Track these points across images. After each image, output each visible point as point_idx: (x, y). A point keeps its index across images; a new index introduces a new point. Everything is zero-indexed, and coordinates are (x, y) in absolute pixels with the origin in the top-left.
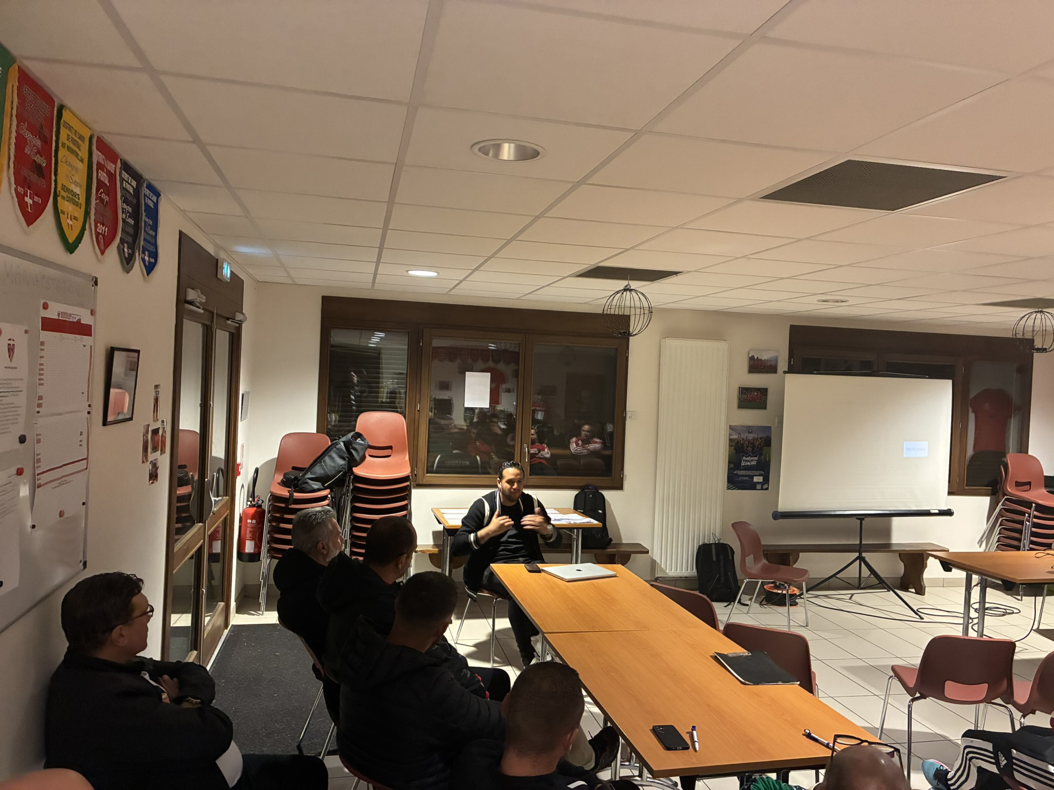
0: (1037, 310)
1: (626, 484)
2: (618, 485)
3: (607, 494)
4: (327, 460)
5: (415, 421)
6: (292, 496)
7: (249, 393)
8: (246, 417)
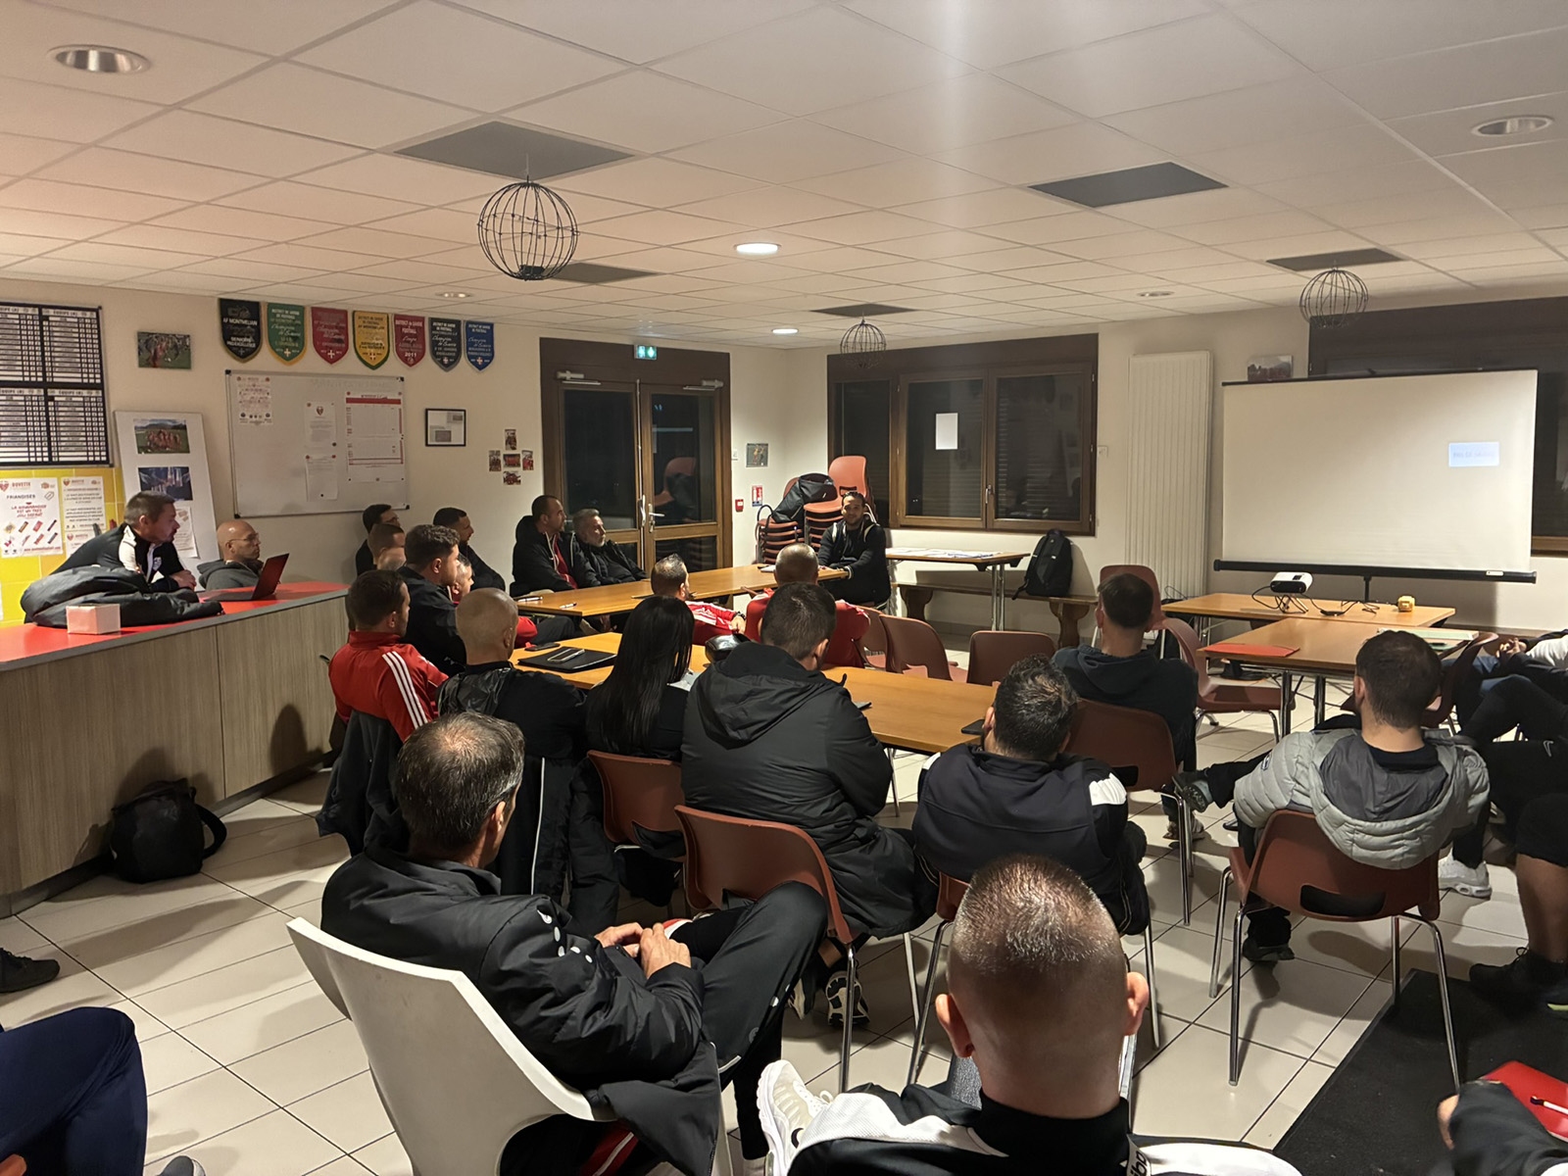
0: (1330, 270)
1: (1099, 530)
2: (1090, 532)
3: (1077, 541)
4: (789, 497)
5: (896, 465)
6: (767, 526)
7: (767, 445)
8: (766, 464)
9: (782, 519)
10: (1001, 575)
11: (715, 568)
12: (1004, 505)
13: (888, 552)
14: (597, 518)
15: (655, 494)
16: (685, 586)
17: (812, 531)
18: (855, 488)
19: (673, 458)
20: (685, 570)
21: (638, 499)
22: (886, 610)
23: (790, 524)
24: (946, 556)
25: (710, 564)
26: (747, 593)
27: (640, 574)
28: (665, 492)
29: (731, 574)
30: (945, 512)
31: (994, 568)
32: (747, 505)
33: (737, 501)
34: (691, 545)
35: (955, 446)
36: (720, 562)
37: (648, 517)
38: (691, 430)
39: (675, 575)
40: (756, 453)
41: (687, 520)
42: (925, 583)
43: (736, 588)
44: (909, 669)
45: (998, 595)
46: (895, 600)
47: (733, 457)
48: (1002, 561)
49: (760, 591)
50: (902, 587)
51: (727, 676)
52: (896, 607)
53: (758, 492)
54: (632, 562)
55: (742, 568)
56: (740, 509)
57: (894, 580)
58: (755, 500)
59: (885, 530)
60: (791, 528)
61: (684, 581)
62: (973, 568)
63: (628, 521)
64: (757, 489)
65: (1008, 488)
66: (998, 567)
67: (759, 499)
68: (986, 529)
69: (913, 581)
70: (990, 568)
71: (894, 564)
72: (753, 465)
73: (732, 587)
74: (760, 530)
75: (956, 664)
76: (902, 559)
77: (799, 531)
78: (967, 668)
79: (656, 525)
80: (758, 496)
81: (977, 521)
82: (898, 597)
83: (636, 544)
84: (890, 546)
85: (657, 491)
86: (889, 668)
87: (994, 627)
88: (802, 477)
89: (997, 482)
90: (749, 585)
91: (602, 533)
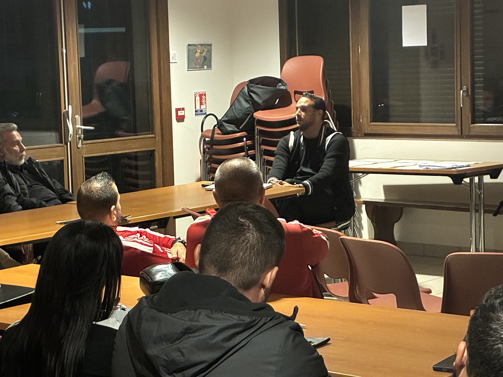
4: (237, 103)
5: (358, 65)
6: (212, 137)
7: (211, 45)
8: (209, 67)
9: (230, 129)
10: (480, 189)
11: (153, 186)
12: (482, 108)
13: (352, 164)
14: (15, 133)
15: (83, 105)
16: (116, 209)
17: (265, 143)
18: (312, 92)
19: (104, 62)
20: (117, 190)
21: (63, 111)
22: (350, 231)
23: (238, 135)
24: (417, 168)
25: (148, 182)
26: (189, 215)
27: (66, 196)
28: (95, 102)
29: (172, 193)
30: (415, 117)
31: (471, 181)
32: (189, 114)
33: (177, 110)
34: (126, 161)
35: (424, 42)
36: (159, 180)
37: (76, 131)
38: (123, 30)
39: (104, 196)
40: (197, 55)
41: (120, 133)
42: (395, 199)
43: (178, 209)
44: (375, 297)
45: (477, 211)
46: (360, 220)
47: (171, 61)
48: (480, 172)
49: (203, 213)
50: (368, 204)
51: (160, 312)
52: (361, 227)
53: (201, 99)
54: (57, 183)
55: (185, 186)
56: (181, 119)
57: (359, 196)
58: (198, 108)
59: (349, 139)
60: (240, 140)
61: (115, 204)
62: (448, 180)
63: (52, 136)
64: (201, 96)
65: (484, 89)
66: (476, 179)
67: (203, 107)
68: (462, 136)
69: (380, 197)
70: (467, 180)
71: (359, 178)
72: (195, 68)
73: (173, 208)
74: (205, 143)
75: (429, 292)
76: (366, 172)
77: (249, 142)
78: (441, 296)
79: (85, 139)
80: (201, 104)
81: (451, 128)
82: (364, 216)
83: (62, 161)
84: (354, 158)
85: (86, 100)
86: (353, 298)
87: (473, 248)
88: (251, 81)
89: (473, 83)
90: (192, 206)
91: (22, 150)
